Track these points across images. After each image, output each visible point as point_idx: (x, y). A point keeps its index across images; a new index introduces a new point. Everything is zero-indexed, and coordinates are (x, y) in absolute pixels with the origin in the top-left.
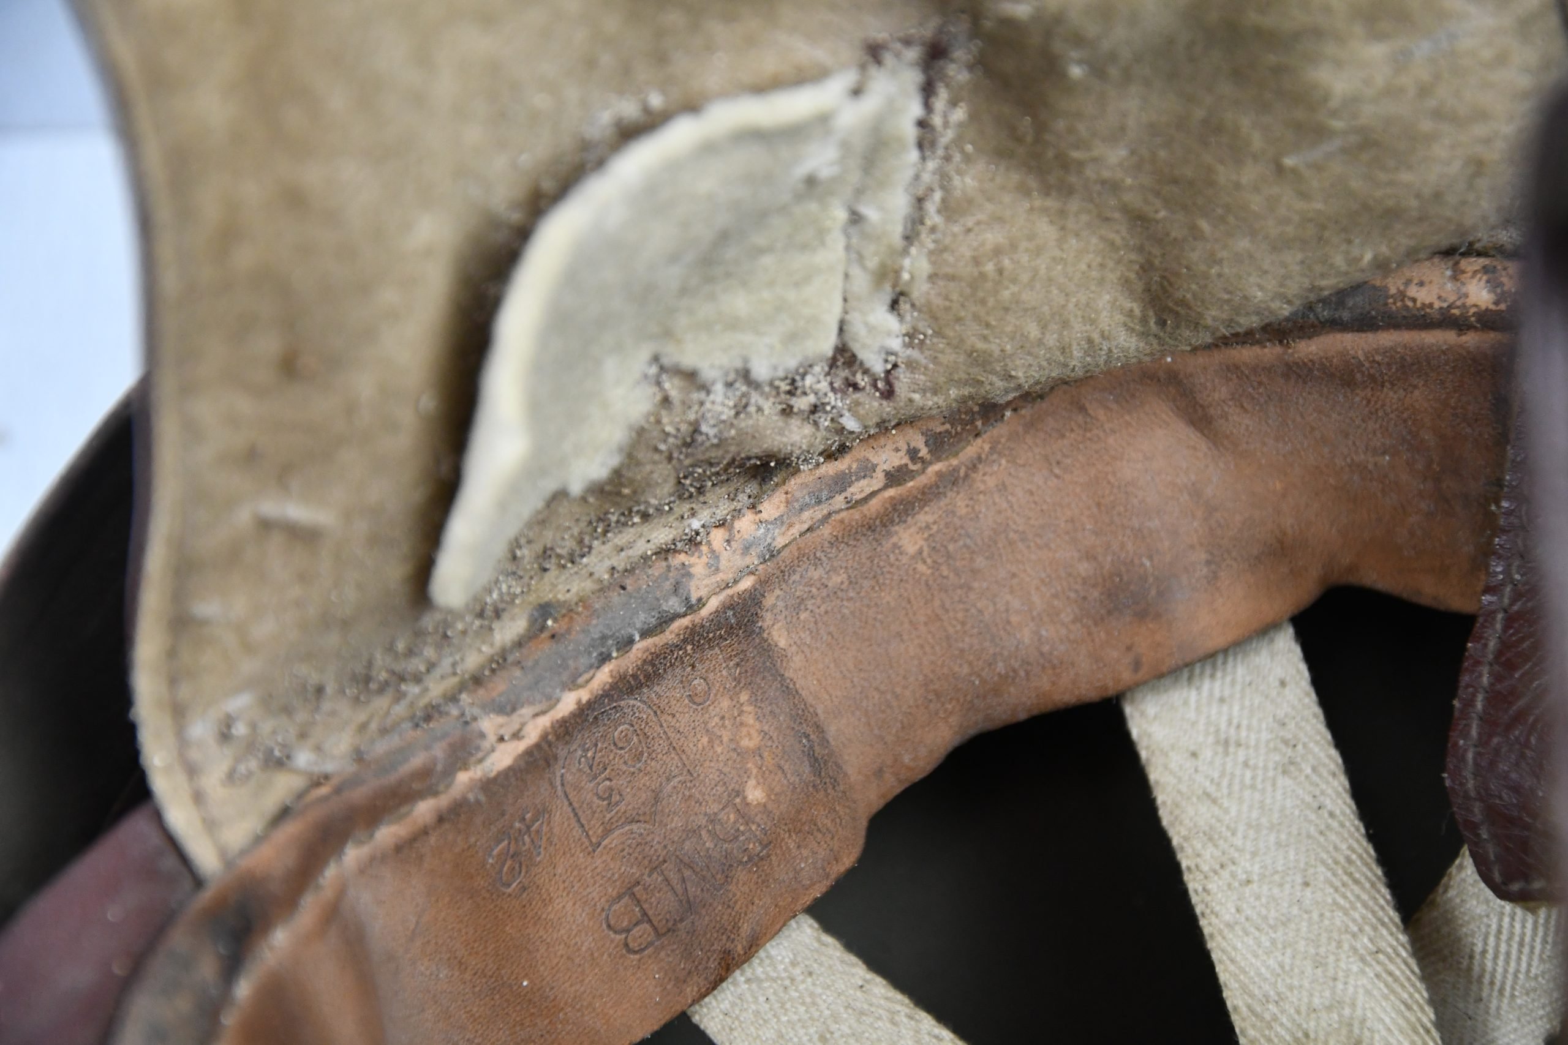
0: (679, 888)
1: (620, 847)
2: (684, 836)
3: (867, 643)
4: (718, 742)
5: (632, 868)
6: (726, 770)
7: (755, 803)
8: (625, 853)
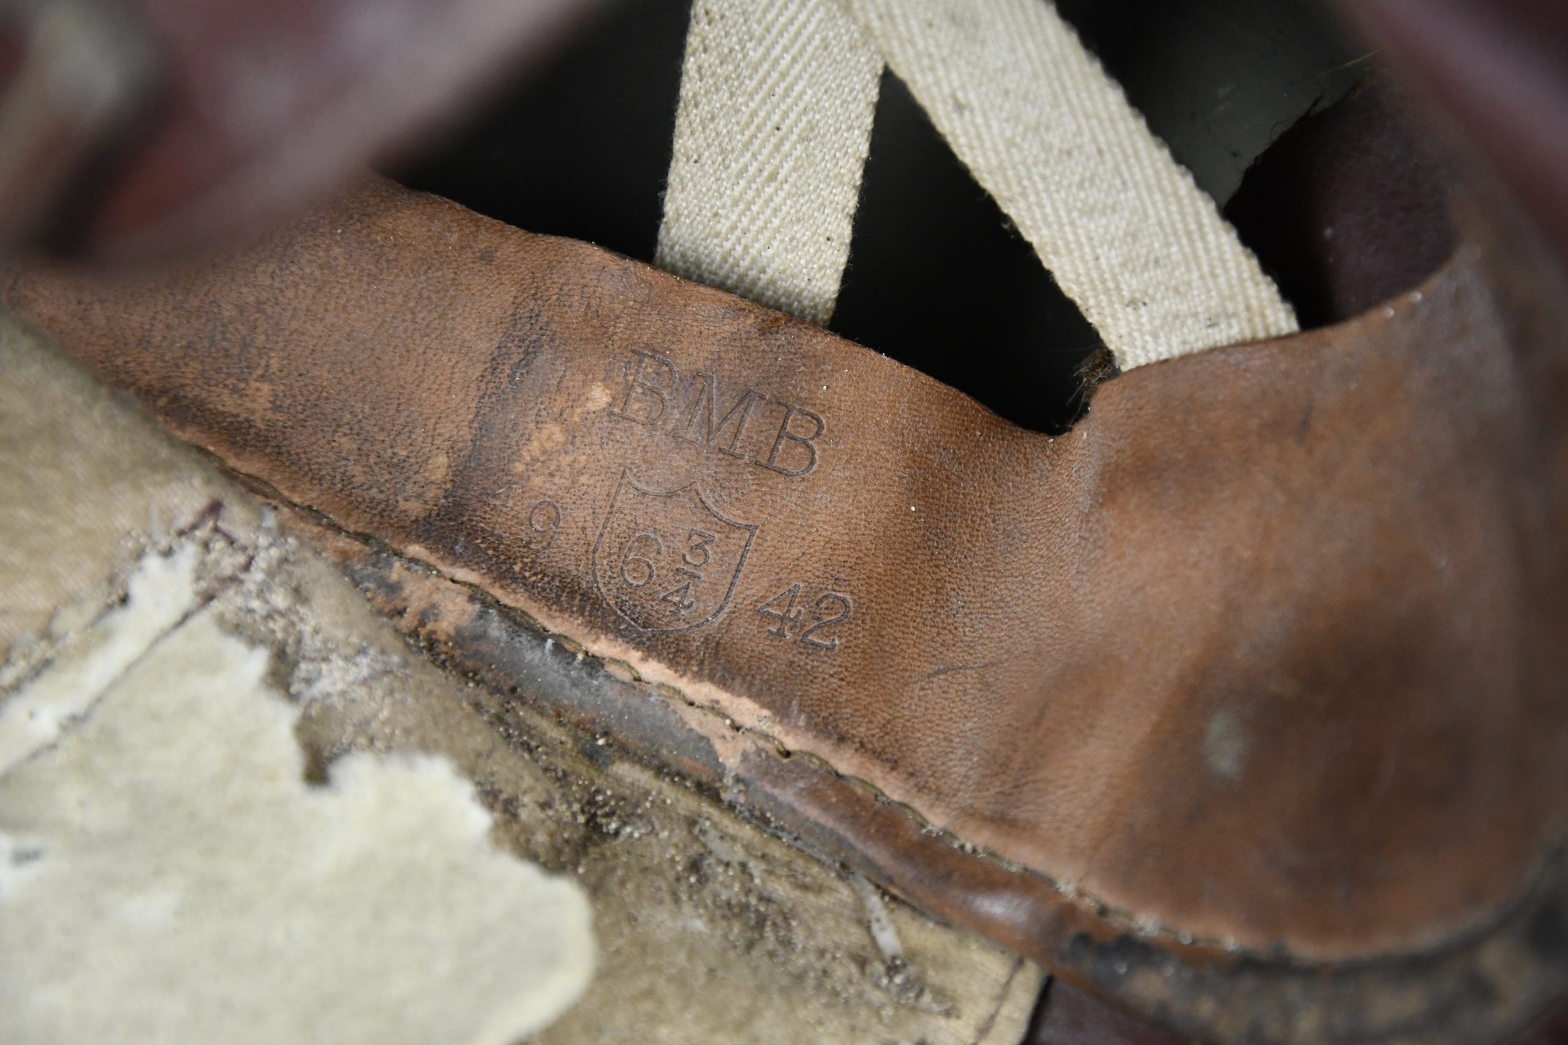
0: (736, 416)
1: (737, 504)
2: (685, 445)
3: (378, 362)
4: (576, 465)
5: (747, 480)
6: (596, 440)
7: (608, 391)
8: (739, 496)
